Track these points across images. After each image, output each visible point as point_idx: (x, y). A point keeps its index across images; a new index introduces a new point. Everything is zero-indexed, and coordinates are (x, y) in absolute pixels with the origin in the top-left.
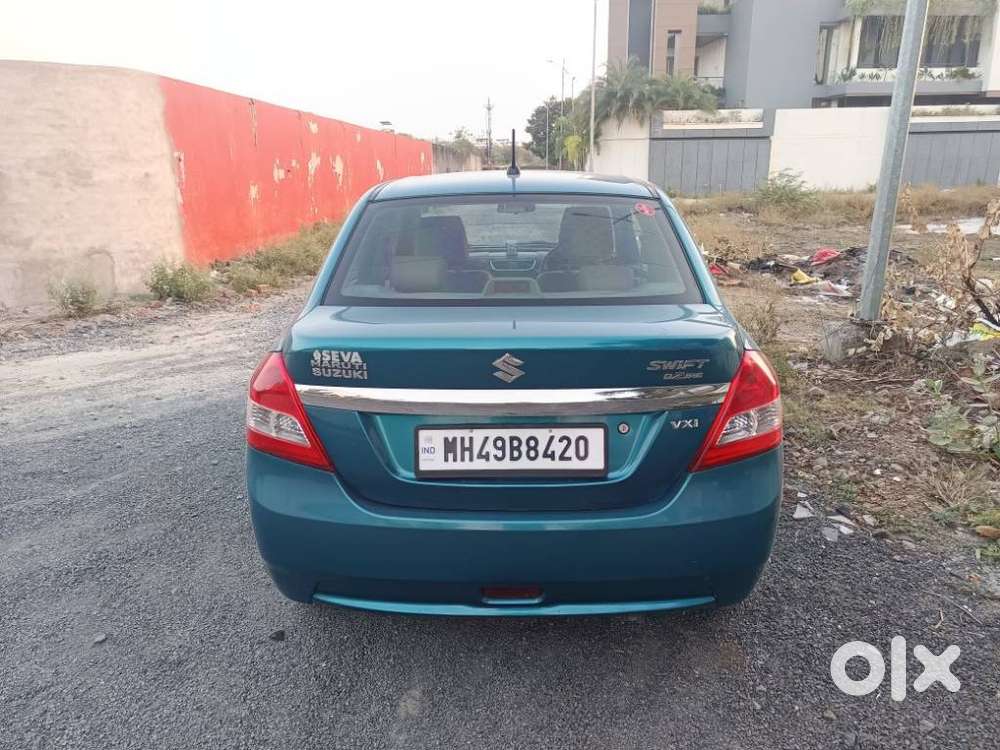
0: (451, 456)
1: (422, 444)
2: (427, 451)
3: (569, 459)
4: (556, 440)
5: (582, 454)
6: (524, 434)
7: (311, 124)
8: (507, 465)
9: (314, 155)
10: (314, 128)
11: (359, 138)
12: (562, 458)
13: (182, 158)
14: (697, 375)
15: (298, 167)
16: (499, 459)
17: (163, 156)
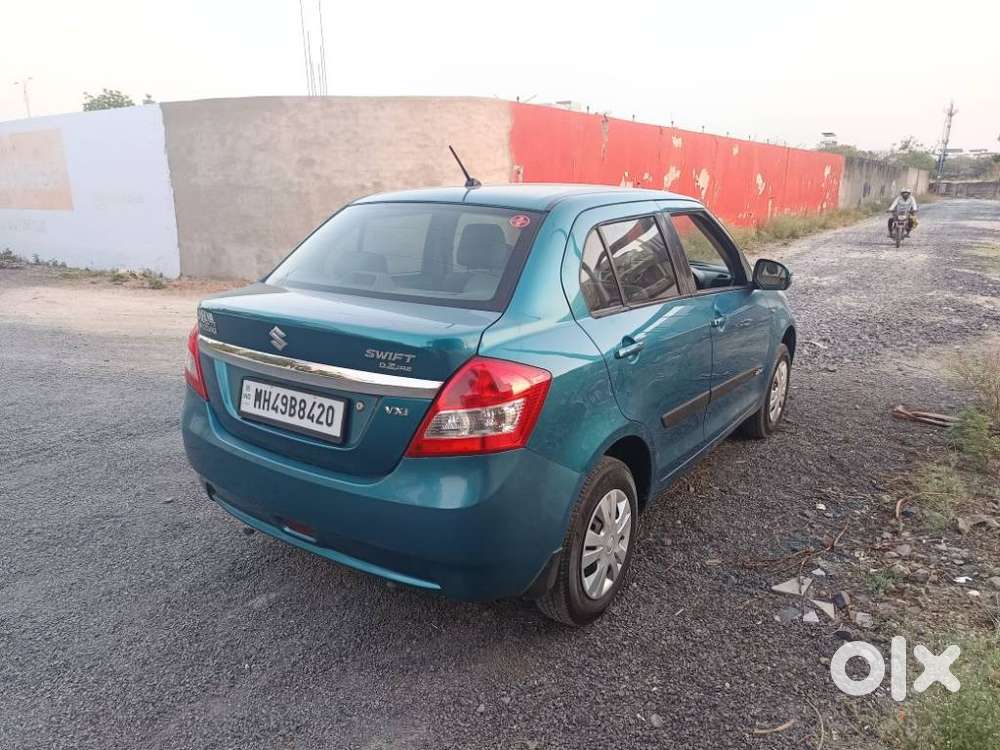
0: (258, 403)
1: (244, 391)
2: (246, 396)
3: (321, 423)
4: (316, 405)
5: (329, 421)
6: (299, 396)
7: (674, 138)
8: (286, 419)
9: (673, 169)
10: (677, 142)
11: (736, 151)
12: (318, 422)
13: (522, 171)
14: (409, 369)
15: (651, 179)
16: (283, 413)
17: (503, 169)
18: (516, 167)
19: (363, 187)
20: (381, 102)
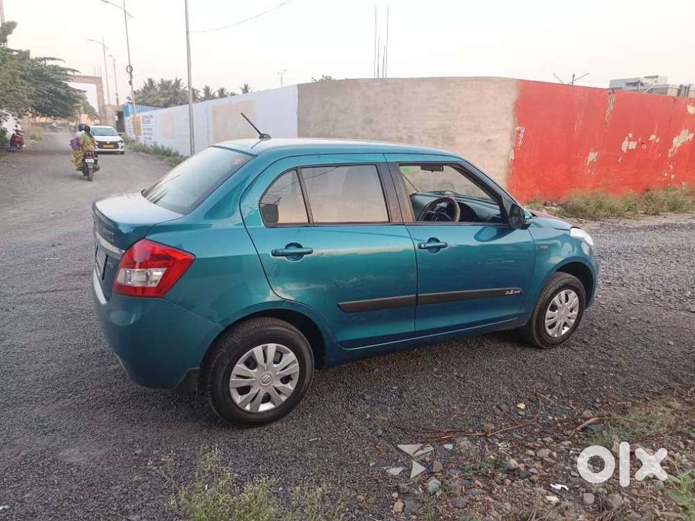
10: (692, 110)
13: (522, 131)
15: (658, 140)
17: (505, 129)
18: (518, 128)
19: (401, 138)
20: (419, 81)
